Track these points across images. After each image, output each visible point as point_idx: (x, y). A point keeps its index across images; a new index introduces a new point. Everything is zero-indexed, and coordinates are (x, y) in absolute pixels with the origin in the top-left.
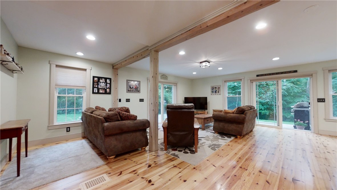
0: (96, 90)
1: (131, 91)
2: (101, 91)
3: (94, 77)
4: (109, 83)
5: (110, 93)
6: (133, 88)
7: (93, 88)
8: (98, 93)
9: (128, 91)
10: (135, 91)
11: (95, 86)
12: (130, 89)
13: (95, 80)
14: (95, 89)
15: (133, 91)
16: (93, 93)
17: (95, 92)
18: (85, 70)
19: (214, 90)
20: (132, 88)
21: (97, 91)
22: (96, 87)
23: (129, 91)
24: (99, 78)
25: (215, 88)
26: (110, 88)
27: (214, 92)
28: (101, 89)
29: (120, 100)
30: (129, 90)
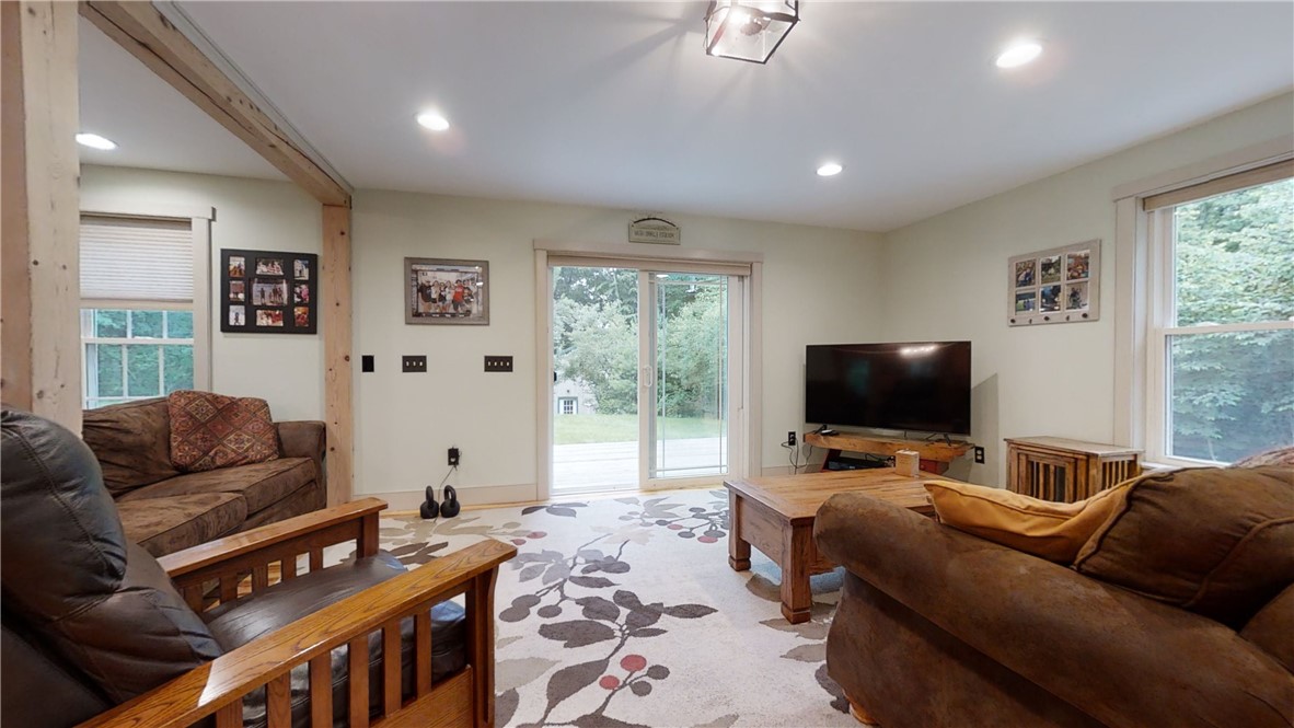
0: (238, 315)
1: (429, 315)
2: (263, 321)
3: (227, 255)
4: (306, 276)
5: (311, 328)
6: (442, 298)
7: (226, 304)
8: (251, 327)
9: (415, 316)
10: (453, 315)
11: (232, 296)
12: (426, 305)
13: (231, 268)
14: (233, 308)
15: (442, 315)
16: (226, 327)
17: (232, 322)
18: (185, 223)
19: (1039, 287)
20: (434, 301)
21: (242, 322)
22: (237, 303)
23: (417, 314)
24: (254, 258)
25: (1046, 267)
26: (312, 305)
27: (1038, 299)
28: (263, 307)
29: (368, 364)
30: (421, 310)
